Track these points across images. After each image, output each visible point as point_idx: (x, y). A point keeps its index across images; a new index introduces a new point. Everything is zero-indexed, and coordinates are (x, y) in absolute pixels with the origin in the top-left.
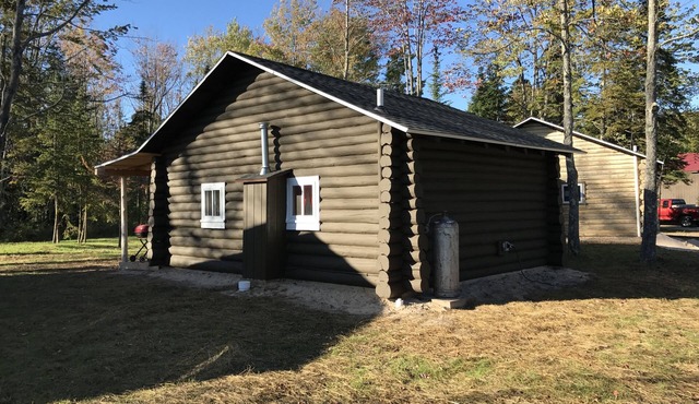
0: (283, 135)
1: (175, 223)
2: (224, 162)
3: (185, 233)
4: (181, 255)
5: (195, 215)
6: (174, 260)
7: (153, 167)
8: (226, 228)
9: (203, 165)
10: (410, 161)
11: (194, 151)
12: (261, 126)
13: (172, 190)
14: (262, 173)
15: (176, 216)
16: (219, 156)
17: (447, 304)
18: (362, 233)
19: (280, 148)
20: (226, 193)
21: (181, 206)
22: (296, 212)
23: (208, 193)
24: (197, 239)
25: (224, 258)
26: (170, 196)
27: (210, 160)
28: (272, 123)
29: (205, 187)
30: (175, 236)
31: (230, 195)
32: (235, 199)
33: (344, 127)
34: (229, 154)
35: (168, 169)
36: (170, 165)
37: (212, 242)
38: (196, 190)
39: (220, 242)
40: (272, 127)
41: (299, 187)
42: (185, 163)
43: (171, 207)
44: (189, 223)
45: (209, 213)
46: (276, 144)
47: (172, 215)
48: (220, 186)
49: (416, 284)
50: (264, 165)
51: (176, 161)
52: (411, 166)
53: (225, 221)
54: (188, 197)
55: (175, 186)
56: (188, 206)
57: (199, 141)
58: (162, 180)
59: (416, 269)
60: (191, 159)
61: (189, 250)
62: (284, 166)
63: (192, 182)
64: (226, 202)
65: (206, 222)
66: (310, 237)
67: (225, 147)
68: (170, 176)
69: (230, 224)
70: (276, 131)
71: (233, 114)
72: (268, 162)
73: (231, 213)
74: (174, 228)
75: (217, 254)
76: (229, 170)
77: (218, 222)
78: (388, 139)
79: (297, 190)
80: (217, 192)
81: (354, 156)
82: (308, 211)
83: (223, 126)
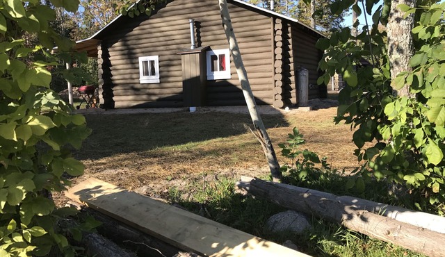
0: (203, 27)
1: (117, 82)
2: (157, 44)
3: (126, 88)
4: (122, 100)
5: (134, 76)
6: (117, 104)
7: (99, 48)
8: (160, 83)
9: (140, 46)
10: (289, 38)
11: (132, 38)
12: (190, 21)
13: (112, 62)
14: (192, 48)
15: (116, 77)
16: (153, 40)
17: (308, 108)
18: (259, 78)
19: (201, 34)
20: (159, 62)
21: (122, 72)
22: (213, 70)
23: (146, 62)
24: (135, 89)
25: (159, 100)
26: (111, 66)
27: (145, 43)
28: (196, 19)
29: (141, 59)
30: (117, 90)
31: (162, 63)
32: (166, 65)
33: (246, 21)
34: (161, 39)
35: (109, 50)
36: (111, 47)
37: (151, 91)
38: (134, 61)
39: (157, 91)
40: (196, 22)
41: (216, 56)
42: (124, 45)
43: (112, 72)
44: (128, 81)
45: (146, 73)
46: (198, 32)
47: (114, 78)
48: (155, 58)
49: (293, 100)
50: (193, 43)
51: (116, 44)
52: (290, 41)
53: (160, 78)
54: (129, 66)
55: (116, 59)
56: (129, 71)
57: (136, 31)
58: (106, 56)
59: (293, 93)
60: (129, 43)
61: (131, 97)
62: (204, 45)
63: (130, 56)
64: (160, 67)
65: (144, 80)
66: (224, 83)
67: (158, 34)
68: (110, 54)
69: (163, 80)
70: (197, 25)
71: (165, 15)
72: (195, 42)
73: (165, 73)
74: (116, 85)
75: (154, 98)
76: (162, 48)
77: (155, 79)
78: (279, 26)
79: (214, 57)
80: (152, 62)
81: (254, 37)
82: (222, 68)
83: (156, 22)
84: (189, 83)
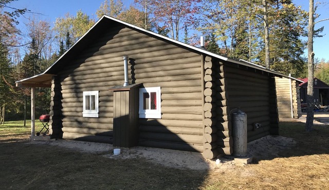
0: (137, 64)
1: (66, 114)
2: (98, 79)
3: (72, 120)
4: (69, 132)
5: (79, 109)
6: (65, 135)
7: (53, 82)
8: (99, 117)
9: (84, 81)
10: (221, 78)
11: (78, 73)
12: (124, 58)
13: (64, 95)
14: (125, 85)
15: (66, 110)
16: (95, 76)
17: (245, 161)
18: (190, 120)
19: (135, 71)
20: (99, 97)
21: (69, 104)
22: (145, 108)
23: (88, 97)
24: (80, 123)
25: (97, 134)
26: (62, 99)
27: (89, 78)
28: (130, 57)
29: (85, 93)
30: (66, 122)
31: (101, 98)
32: (105, 100)
33: (177, 59)
34: (101, 75)
35: (62, 83)
36: (63, 81)
37: (89, 125)
38: (79, 95)
39: (95, 125)
40: (130, 59)
41: (148, 94)
42: (73, 80)
43: (63, 105)
44: (75, 114)
45: (88, 108)
46: (133, 69)
47: (64, 109)
48: (96, 93)
49: (227, 150)
50: (126, 81)
51: (67, 79)
52: (222, 81)
53: (99, 113)
54: (75, 99)
55: (66, 93)
56: (74, 104)
57: (82, 67)
58: (58, 90)
59: (227, 141)
60: (76, 78)
61: (75, 129)
62: (138, 82)
63: (77, 91)
64: (99, 102)
65: (86, 113)
66: (155, 122)
67: (99, 71)
68: (63, 87)
69: (102, 114)
70: (132, 62)
71: (105, 52)
72: (128, 79)
73: (102, 109)
74: (65, 117)
75: (93, 132)
76: (101, 84)
77: (94, 113)
78: (209, 65)
79: (146, 95)
80: (93, 97)
81: (184, 76)
82: (154, 107)
83: (97, 59)
84: (119, 121)
